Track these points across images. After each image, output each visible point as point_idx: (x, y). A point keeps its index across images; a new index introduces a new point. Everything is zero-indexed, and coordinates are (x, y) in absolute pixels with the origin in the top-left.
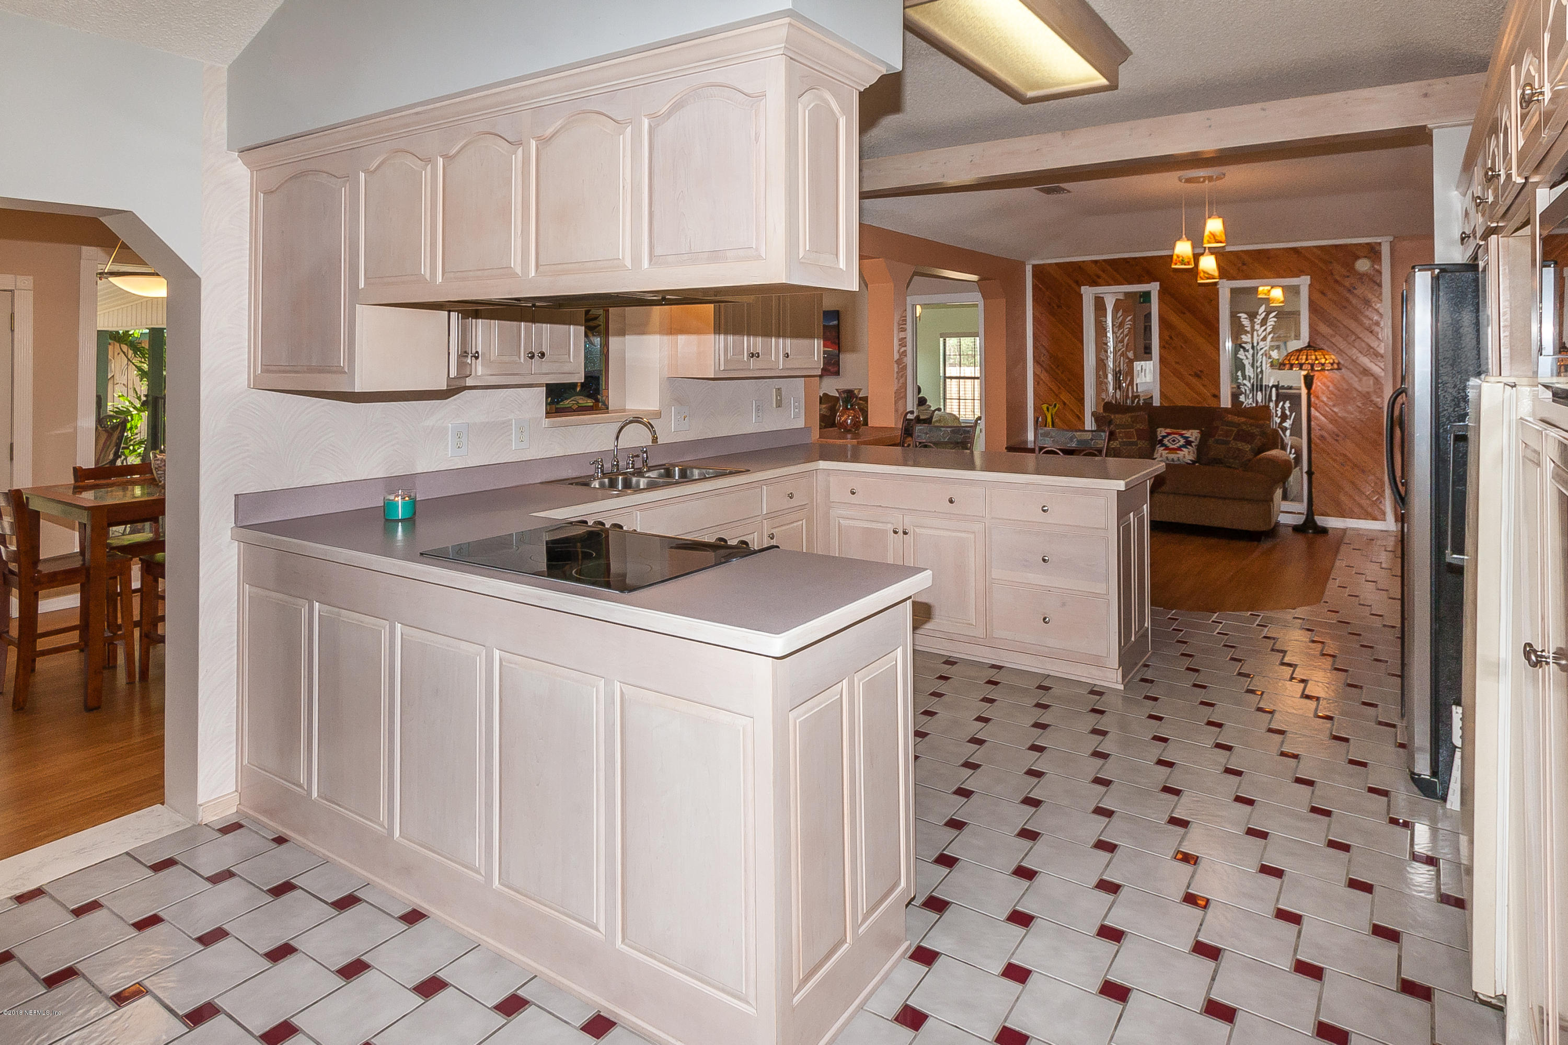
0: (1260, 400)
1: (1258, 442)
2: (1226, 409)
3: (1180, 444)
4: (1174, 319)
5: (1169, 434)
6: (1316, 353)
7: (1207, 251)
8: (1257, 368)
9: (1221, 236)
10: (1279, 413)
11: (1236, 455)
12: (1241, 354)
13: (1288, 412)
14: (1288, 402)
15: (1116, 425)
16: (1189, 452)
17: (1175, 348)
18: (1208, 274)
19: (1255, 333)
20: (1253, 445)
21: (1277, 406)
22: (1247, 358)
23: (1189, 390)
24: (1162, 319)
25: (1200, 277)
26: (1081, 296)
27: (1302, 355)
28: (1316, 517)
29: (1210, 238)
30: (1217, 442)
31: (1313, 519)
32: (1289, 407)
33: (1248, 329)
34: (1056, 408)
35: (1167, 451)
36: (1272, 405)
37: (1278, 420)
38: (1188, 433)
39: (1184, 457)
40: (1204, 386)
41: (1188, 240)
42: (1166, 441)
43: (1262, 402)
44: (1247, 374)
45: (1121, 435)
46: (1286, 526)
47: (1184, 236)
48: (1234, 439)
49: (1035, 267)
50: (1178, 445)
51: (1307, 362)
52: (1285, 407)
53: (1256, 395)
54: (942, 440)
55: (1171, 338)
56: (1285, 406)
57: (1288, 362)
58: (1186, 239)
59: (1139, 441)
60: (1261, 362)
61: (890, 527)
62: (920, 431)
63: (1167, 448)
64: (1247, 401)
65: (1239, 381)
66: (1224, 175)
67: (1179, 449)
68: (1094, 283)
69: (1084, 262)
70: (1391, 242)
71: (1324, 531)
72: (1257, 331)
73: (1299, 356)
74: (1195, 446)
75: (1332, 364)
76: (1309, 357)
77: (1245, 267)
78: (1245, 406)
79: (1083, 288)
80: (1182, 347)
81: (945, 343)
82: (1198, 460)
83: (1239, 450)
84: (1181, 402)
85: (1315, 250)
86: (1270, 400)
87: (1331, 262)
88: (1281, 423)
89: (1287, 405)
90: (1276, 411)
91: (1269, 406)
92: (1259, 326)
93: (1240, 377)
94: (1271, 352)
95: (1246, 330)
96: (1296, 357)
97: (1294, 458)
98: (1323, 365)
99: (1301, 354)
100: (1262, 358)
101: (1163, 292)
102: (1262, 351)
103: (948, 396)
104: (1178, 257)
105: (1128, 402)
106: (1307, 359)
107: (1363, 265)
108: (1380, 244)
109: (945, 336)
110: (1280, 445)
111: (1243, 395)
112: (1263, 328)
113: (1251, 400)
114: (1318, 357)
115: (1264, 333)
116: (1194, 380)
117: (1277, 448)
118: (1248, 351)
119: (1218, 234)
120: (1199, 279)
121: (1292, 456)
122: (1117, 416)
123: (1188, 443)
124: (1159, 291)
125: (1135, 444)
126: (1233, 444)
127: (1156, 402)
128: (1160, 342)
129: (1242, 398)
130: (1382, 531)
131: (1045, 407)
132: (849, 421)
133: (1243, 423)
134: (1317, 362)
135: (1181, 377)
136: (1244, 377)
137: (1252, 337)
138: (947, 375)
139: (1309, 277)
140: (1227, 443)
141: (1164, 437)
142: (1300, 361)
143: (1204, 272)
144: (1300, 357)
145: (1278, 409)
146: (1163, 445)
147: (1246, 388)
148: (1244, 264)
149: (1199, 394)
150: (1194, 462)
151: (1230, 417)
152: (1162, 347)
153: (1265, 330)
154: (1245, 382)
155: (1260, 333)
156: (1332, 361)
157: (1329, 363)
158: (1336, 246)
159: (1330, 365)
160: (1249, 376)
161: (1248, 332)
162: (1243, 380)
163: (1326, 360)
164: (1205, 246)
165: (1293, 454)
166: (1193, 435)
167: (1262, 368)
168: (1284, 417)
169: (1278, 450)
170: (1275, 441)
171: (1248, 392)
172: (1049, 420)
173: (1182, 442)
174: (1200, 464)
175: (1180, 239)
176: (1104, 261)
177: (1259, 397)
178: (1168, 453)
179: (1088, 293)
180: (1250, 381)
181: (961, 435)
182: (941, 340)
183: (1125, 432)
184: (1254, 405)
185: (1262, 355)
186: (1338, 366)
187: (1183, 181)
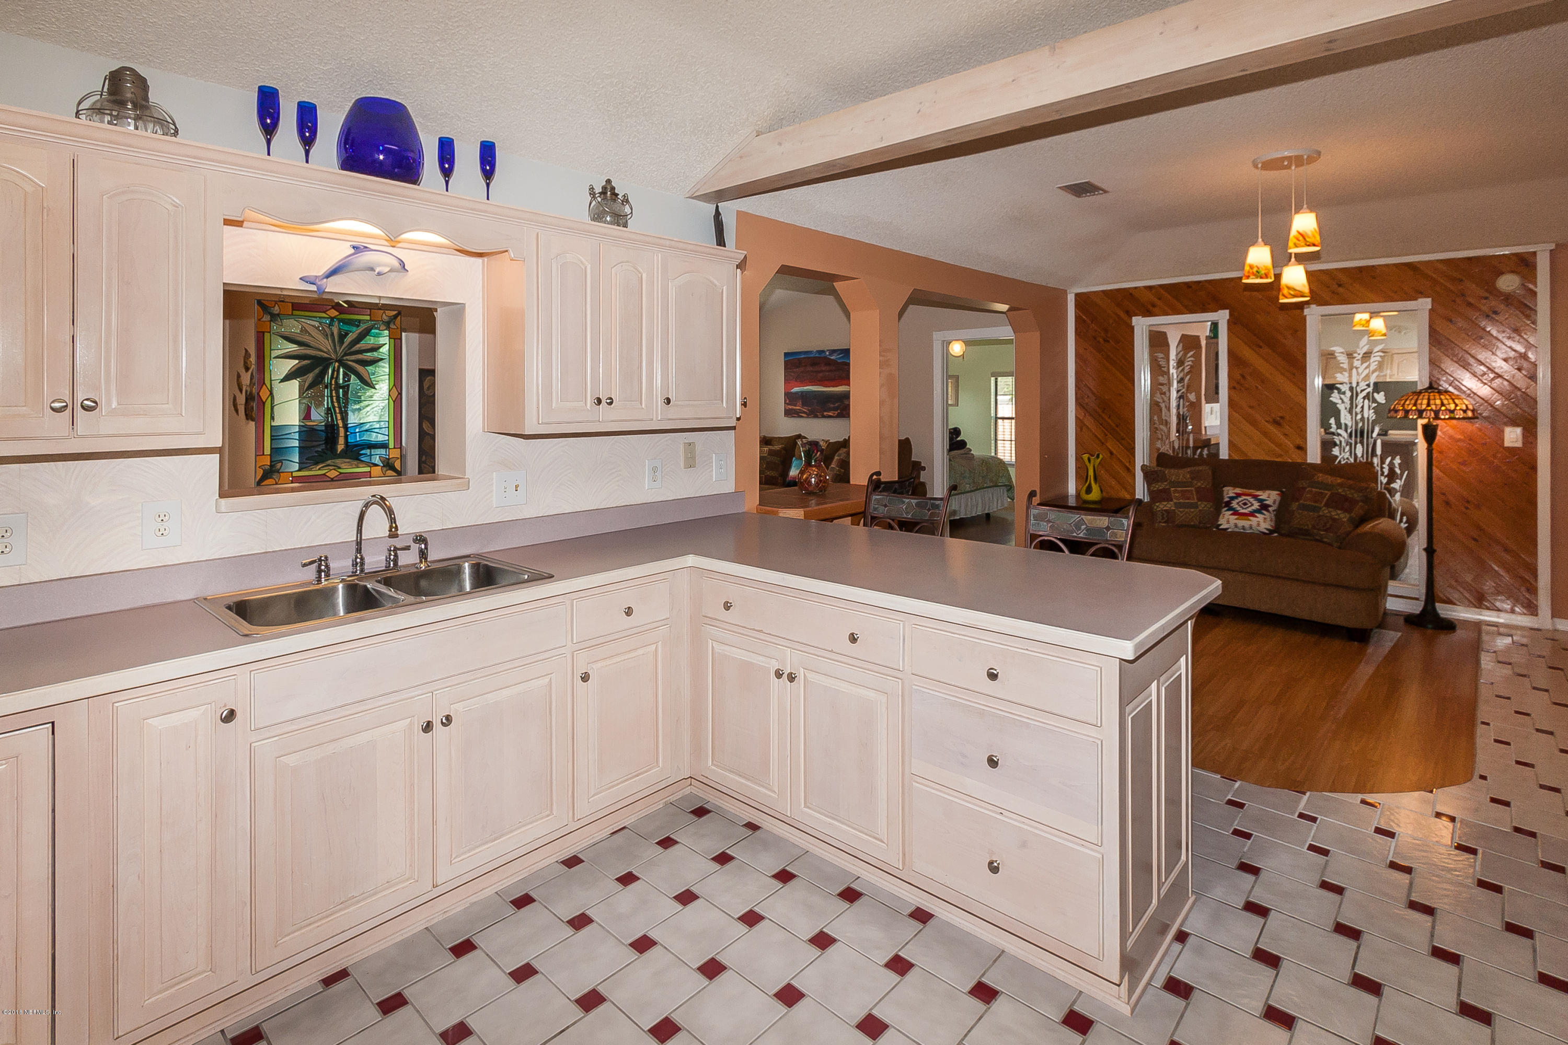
0: (1359, 454)
1: (1358, 510)
2: (1313, 466)
3: (1253, 508)
4: (1247, 353)
5: (1238, 495)
6: (1442, 397)
7: (1293, 259)
8: (1356, 414)
9: (1314, 237)
10: (1386, 471)
11: (1328, 526)
12: (1335, 397)
13: (1398, 471)
14: (1398, 457)
15: (1171, 481)
16: (1265, 519)
17: (1247, 389)
18: (1295, 290)
19: (1354, 370)
20: (1352, 514)
21: (1383, 462)
22: (1343, 402)
23: (1266, 441)
24: (1231, 353)
25: (1283, 295)
26: (1132, 328)
27: (1423, 399)
28: (1437, 605)
29: (1298, 240)
30: (1304, 507)
31: (1434, 609)
32: (1400, 464)
33: (1345, 366)
34: (1100, 459)
35: (1236, 517)
36: (1376, 461)
37: (1385, 480)
38: (1263, 495)
39: (1258, 525)
40: (1286, 435)
41: (1266, 244)
42: (1234, 504)
43: (1362, 456)
44: (1343, 421)
45: (1177, 495)
46: (1397, 614)
47: (1260, 240)
48: (1325, 505)
49: (1078, 296)
50: (1250, 509)
51: (1429, 408)
52: (1394, 464)
53: (1355, 448)
54: (905, 516)
55: (1243, 377)
56: (1395, 462)
57: (1401, 408)
58: (1262, 243)
59: (1199, 503)
60: (1362, 407)
61: (775, 665)
62: (878, 501)
63: (1236, 513)
64: (1342, 455)
65: (1332, 430)
66: (1319, 153)
67: (1252, 514)
68: (1148, 313)
69: (1136, 288)
70: (1551, 251)
71: (1449, 626)
72: (1357, 368)
73: (1417, 400)
74: (1274, 511)
75: (1465, 411)
76: (1432, 402)
77: (1341, 290)
78: (1340, 461)
79: (1134, 319)
80: (1257, 387)
81: (996, 382)
82: (1276, 529)
83: (1334, 520)
84: (1257, 454)
85: (1440, 266)
86: (1374, 453)
87: (1461, 280)
88: (1389, 483)
89: (1397, 461)
90: (1382, 468)
91: (1372, 464)
92: (1360, 362)
93: (1334, 426)
94: (1375, 394)
95: (1342, 368)
96: (1413, 402)
97: (1406, 528)
98: (1452, 412)
99: (1421, 397)
100: (1363, 402)
101: (1231, 323)
102: (1364, 393)
103: (1000, 437)
104: (1251, 267)
105: (1189, 452)
106: (1428, 405)
107: (1508, 283)
108: (1534, 253)
109: (996, 375)
110: (1387, 511)
111: (1337, 448)
112: (1365, 365)
113: (1348, 453)
114: (1445, 402)
115: (1367, 371)
116: (1272, 429)
117: (1384, 516)
118: (1344, 393)
119: (1310, 233)
120: (1281, 297)
121: (1404, 525)
122: (1172, 471)
123: (1264, 507)
124: (1228, 321)
125: (1195, 506)
126: (1325, 511)
127: (1224, 454)
128: (1229, 382)
129: (1336, 451)
130: (1531, 629)
131: (1086, 457)
132: (813, 480)
133: (1339, 485)
134: (1443, 408)
135: (1253, 423)
136: (1339, 426)
137: (1350, 376)
138: (999, 415)
139: (1429, 300)
140: (1315, 509)
141: (1232, 498)
142: (1419, 407)
143: (1289, 288)
144: (1419, 402)
145: (1384, 466)
146: (1231, 509)
147: (1342, 439)
148: (1340, 285)
149: (1279, 445)
150: (1271, 532)
151: (1321, 477)
152: (1231, 388)
153: (1368, 367)
154: (1339, 431)
155: (1360, 371)
156: (1464, 408)
157: (1460, 409)
158: (1469, 259)
159: (1462, 412)
160: (1346, 425)
161: (1345, 370)
162: (1337, 428)
163: (1456, 405)
164: (1290, 251)
165: (1405, 523)
166: (1271, 497)
167: (1362, 415)
168: (1392, 476)
169: (1385, 519)
170: (1381, 508)
171: (1343, 444)
172: (1091, 473)
173: (1256, 505)
174: (1281, 534)
175: (1254, 243)
176: (1161, 286)
177: (1359, 450)
178: (1236, 519)
179: (1141, 325)
180: (1346, 431)
181: (929, 510)
182: (993, 379)
183: (1182, 491)
184: (1352, 460)
185: (1364, 398)
186: (1473, 414)
187: (1260, 165)
